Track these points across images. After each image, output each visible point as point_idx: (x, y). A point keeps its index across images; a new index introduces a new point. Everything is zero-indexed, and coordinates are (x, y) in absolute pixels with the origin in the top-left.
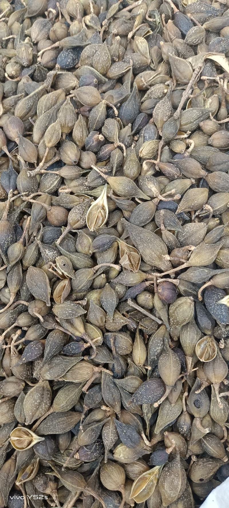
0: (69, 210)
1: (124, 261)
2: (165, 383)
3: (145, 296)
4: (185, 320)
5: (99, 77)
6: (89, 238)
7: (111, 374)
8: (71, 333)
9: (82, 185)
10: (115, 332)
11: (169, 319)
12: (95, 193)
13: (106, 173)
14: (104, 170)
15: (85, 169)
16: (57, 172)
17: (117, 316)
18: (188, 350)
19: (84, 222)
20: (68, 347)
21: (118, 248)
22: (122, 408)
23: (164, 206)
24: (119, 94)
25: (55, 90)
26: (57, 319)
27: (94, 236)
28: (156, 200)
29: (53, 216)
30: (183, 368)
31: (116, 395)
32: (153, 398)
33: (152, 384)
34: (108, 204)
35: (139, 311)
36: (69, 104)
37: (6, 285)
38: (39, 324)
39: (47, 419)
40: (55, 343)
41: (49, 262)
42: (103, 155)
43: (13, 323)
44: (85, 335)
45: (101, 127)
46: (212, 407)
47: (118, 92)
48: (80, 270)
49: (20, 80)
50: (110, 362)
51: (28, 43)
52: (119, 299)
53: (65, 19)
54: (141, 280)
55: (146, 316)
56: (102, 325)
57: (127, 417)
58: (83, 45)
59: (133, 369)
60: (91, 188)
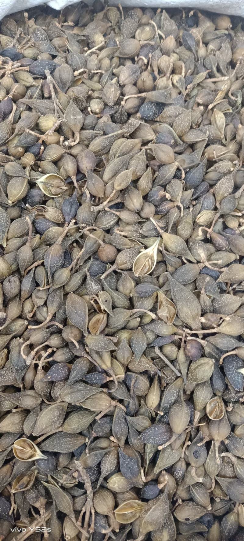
0: (119, 251)
1: (163, 313)
2: (173, 430)
3: (172, 348)
4: (204, 378)
5: (176, 138)
6: (133, 282)
7: (125, 410)
8: (98, 365)
9: (136, 231)
10: (136, 373)
11: (187, 374)
12: (146, 242)
13: (161, 228)
14: (161, 225)
15: (142, 218)
16: (118, 213)
17: (143, 359)
18: (199, 405)
19: (130, 265)
20: (91, 375)
21: (157, 297)
22: (127, 442)
23: (207, 272)
24: (191, 160)
25: (132, 138)
26: (86, 348)
27: (138, 282)
28: (201, 265)
29: (104, 253)
30: (191, 422)
31: (125, 431)
32: (160, 440)
33: (160, 429)
34: (157, 257)
35: (162, 360)
36: (144, 155)
37: (45, 304)
38: (68, 348)
39: (54, 436)
40: (82, 369)
41: (91, 294)
42: (162, 209)
43: (46, 341)
44: (110, 369)
45: (167, 185)
46: (208, 460)
47: (190, 158)
48: (118, 309)
49: (101, 117)
50: (127, 400)
51: (115, 84)
52: (148, 345)
53: (153, 71)
54: (172, 333)
55: (167, 366)
56: (126, 363)
57: (130, 452)
58: (167, 103)
59: (144, 410)
60: (144, 237)
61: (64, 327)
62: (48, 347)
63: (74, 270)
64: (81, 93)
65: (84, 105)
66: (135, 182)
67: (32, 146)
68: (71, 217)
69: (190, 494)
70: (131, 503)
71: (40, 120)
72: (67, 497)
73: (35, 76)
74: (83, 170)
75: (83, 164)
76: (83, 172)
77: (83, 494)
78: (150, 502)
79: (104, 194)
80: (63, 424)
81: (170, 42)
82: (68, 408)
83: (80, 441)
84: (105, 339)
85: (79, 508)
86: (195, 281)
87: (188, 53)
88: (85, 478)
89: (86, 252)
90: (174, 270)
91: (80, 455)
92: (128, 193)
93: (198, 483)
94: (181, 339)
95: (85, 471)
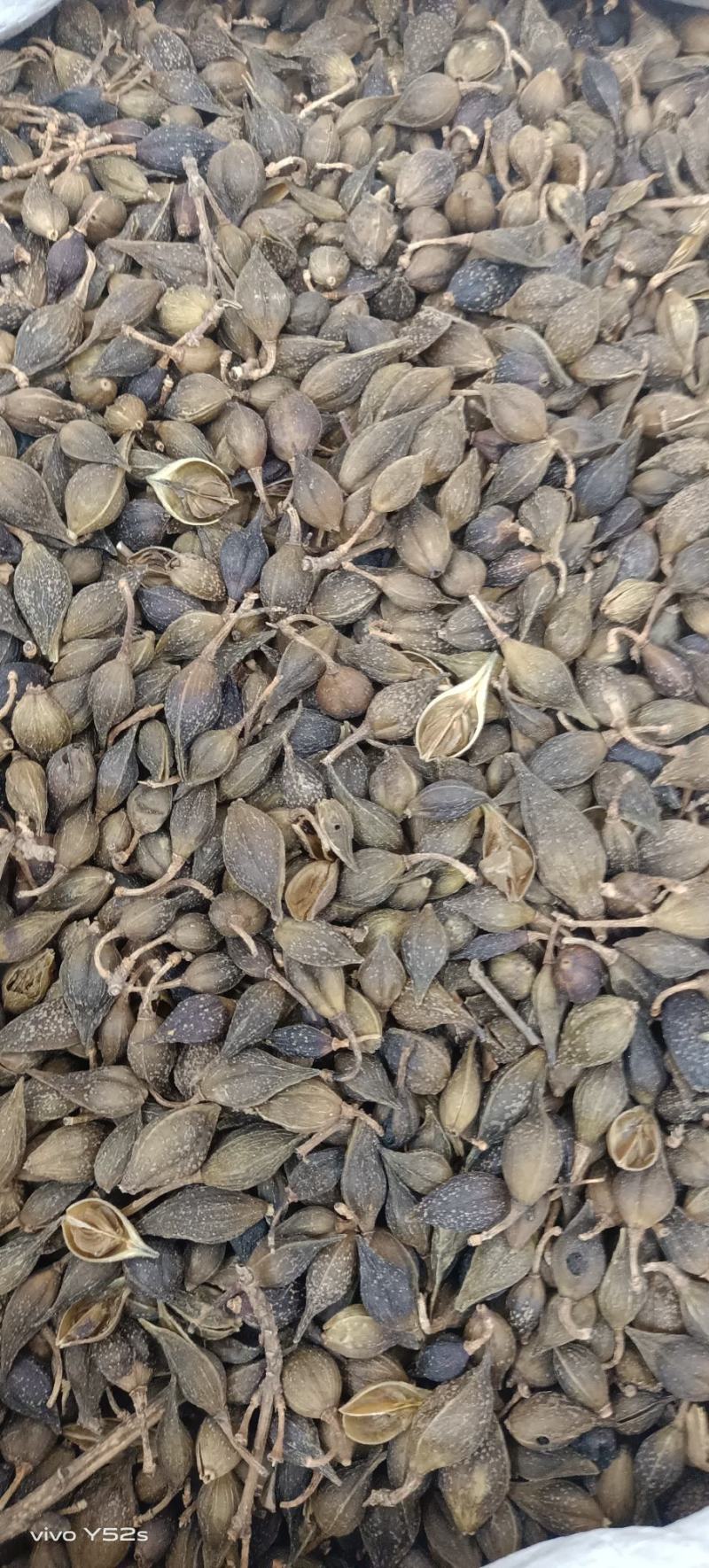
0: (378, 686)
1: (499, 865)
2: (514, 1193)
3: (518, 965)
4: (605, 1054)
5: (553, 369)
6: (413, 777)
7: (380, 1132)
8: (310, 1004)
9: (429, 633)
10: (416, 1031)
11: (559, 1040)
12: (456, 666)
13: (502, 626)
14: (501, 618)
15: (448, 595)
16: (378, 580)
17: (435, 994)
18: (589, 1130)
19: (409, 729)
20: (289, 1032)
21: (481, 822)
22: (381, 1221)
23: (627, 756)
24: (595, 434)
25: (427, 364)
26: (277, 956)
27: (428, 777)
28: (611, 737)
29: (335, 691)
30: (564, 1172)
31: (378, 1189)
32: (474, 1219)
33: (476, 1187)
34: (487, 708)
35: (488, 998)
36: (459, 413)
37: (165, 829)
38: (226, 954)
39: (179, 1196)
40: (262, 1015)
41: (296, 806)
42: (505, 573)
43: (164, 933)
44: (342, 1018)
45: (521, 502)
46: (607, 1280)
47: (592, 428)
48: (370, 850)
49: (340, 300)
50: (385, 1103)
51: (383, 204)
52: (452, 954)
53: (493, 170)
54: (519, 925)
55: (502, 1015)
56: (387, 1003)
57: (390, 1248)
58: (532, 265)
59: (432, 1134)
60: (450, 650)
61: (215, 895)
62: (168, 948)
63: (247, 734)
64: (284, 228)
65: (292, 263)
66: (431, 491)
67: (139, 376)
68: (243, 585)
69: (553, 1373)
70: (389, 1390)
71: (165, 302)
72: (211, 1366)
73: (153, 172)
74: (282, 451)
75: (284, 434)
76: (283, 457)
77: (254, 1360)
78: (439, 1389)
79: (342, 523)
80: (205, 1162)
81: (546, 88)
82: (220, 1119)
83: (252, 1213)
84: (332, 933)
85: (241, 1398)
86: (591, 782)
87: (598, 122)
88: (262, 1314)
89: (284, 685)
90: (533, 747)
91: (250, 1252)
92: (411, 522)
93: (576, 1342)
94: (544, 943)
95: (262, 1295)
